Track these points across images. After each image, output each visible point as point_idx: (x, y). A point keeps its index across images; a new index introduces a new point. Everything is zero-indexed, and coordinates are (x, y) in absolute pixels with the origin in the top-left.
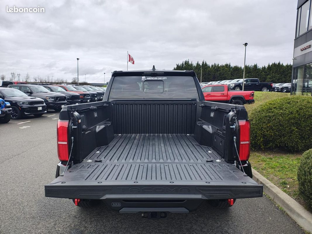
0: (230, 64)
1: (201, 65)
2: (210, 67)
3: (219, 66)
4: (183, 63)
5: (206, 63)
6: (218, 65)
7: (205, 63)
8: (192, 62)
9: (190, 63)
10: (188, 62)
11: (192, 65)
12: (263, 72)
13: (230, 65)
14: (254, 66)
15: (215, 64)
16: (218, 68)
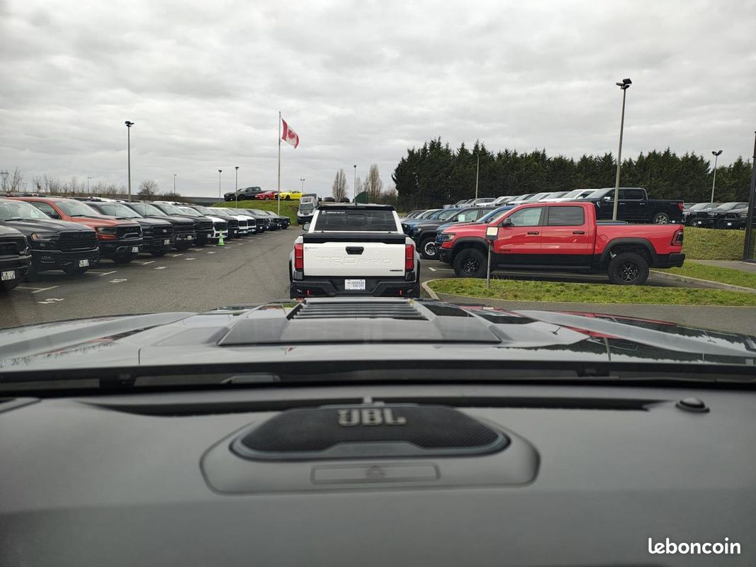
0: (544, 151)
1: (471, 152)
2: (494, 160)
3: (518, 156)
4: (425, 148)
5: (483, 149)
6: (516, 154)
7: (480, 149)
8: (447, 146)
9: (443, 146)
10: (439, 144)
11: (447, 151)
12: (627, 175)
13: (544, 155)
14: (604, 159)
15: (506, 151)
16: (515, 163)
